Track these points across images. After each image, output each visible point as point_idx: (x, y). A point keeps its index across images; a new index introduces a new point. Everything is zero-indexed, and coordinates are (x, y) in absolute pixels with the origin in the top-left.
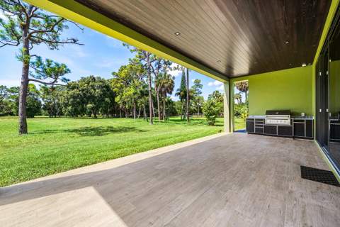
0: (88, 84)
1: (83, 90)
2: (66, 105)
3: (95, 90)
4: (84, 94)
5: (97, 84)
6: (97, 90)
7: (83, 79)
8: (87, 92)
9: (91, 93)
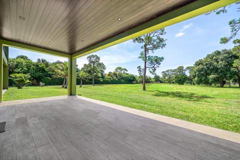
0: (212, 58)
1: (207, 64)
2: (194, 77)
3: (218, 62)
4: (208, 68)
5: (221, 57)
6: (220, 62)
7: (208, 56)
8: (210, 65)
9: (213, 66)
